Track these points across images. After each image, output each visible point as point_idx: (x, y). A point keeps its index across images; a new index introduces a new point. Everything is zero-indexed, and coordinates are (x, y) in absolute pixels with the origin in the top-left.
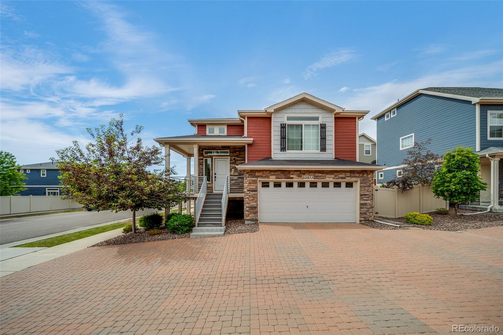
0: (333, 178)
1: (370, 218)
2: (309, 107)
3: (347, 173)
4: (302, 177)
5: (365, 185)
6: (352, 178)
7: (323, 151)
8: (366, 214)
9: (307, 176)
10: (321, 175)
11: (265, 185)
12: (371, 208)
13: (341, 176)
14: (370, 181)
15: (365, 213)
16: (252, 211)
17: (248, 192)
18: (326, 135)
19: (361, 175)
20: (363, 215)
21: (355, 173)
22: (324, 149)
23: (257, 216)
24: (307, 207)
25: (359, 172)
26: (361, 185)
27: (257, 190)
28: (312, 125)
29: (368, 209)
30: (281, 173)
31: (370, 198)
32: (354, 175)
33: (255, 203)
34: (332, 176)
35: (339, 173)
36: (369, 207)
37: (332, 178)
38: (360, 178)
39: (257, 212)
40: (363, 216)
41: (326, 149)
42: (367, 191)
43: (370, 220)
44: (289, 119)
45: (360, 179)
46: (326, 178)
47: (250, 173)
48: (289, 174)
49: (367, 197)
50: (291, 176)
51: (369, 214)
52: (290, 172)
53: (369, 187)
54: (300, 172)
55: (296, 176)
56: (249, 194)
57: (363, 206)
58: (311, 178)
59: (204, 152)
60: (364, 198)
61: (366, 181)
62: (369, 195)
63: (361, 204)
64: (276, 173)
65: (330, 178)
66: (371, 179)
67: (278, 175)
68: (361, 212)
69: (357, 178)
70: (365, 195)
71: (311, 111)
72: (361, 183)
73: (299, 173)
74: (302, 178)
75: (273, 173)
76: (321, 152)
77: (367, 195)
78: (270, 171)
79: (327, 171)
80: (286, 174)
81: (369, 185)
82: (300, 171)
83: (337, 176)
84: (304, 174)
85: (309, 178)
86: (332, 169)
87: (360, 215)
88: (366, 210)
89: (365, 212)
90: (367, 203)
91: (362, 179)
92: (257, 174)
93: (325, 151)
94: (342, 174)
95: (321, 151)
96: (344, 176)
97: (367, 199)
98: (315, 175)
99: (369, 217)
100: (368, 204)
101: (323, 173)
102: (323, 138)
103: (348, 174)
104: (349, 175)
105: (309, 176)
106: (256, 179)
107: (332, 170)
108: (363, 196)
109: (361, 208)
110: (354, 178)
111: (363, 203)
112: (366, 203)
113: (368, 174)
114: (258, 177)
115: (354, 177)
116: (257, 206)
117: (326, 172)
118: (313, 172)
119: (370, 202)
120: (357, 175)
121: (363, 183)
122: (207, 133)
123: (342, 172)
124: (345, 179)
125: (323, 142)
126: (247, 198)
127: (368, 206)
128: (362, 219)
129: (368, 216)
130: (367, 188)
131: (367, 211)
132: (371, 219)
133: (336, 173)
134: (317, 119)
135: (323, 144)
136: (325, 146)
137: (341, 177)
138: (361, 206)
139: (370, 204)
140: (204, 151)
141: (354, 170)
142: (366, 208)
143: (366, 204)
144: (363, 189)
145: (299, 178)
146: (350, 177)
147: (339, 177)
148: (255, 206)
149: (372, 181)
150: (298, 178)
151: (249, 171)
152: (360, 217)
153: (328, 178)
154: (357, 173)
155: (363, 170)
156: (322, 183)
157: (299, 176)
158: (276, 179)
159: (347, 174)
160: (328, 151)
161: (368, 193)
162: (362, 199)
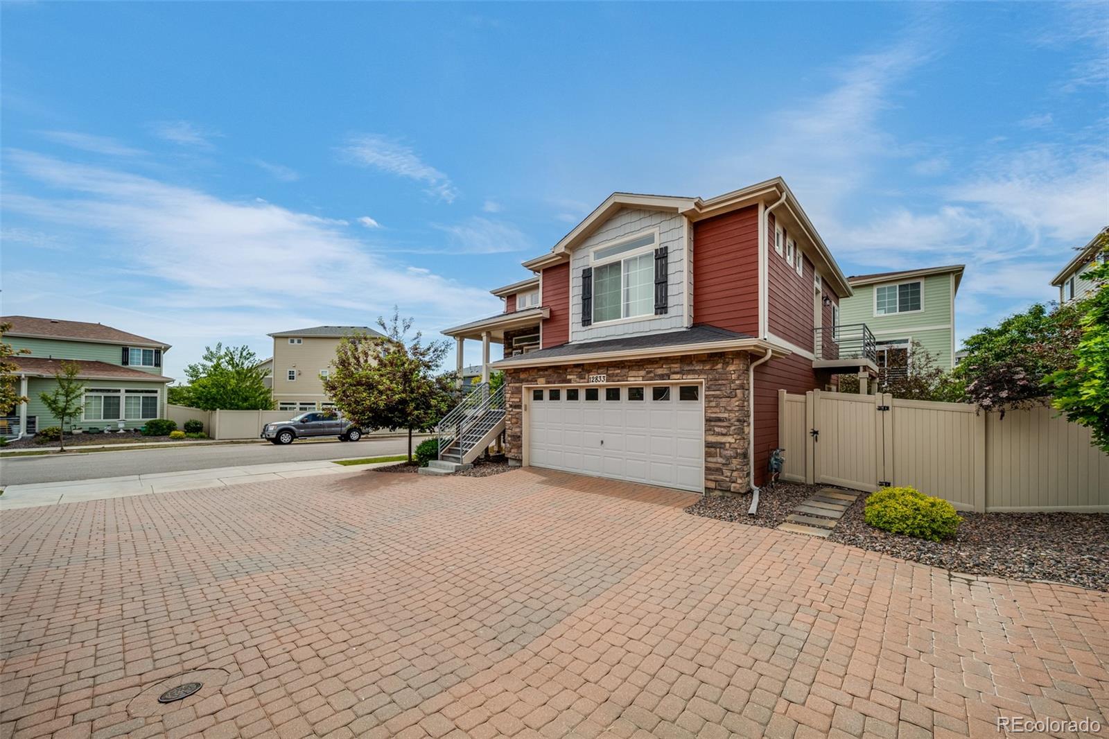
0: (643, 377)
1: (733, 485)
2: (635, 217)
3: (673, 363)
4: (587, 377)
5: (718, 393)
6: (684, 377)
7: (661, 314)
8: (723, 474)
9: (595, 376)
10: (619, 371)
11: (538, 396)
12: (735, 458)
13: (659, 371)
14: (733, 381)
15: (719, 471)
16: (514, 443)
17: (510, 409)
18: (668, 273)
19: (707, 368)
20: (712, 475)
21: (694, 362)
22: (663, 308)
23: (521, 453)
24: (602, 442)
25: (704, 359)
26: (707, 393)
27: (521, 406)
28: (641, 257)
29: (728, 458)
30: (554, 372)
31: (733, 428)
32: (689, 368)
33: (518, 430)
34: (641, 372)
35: (656, 366)
36: (729, 453)
37: (641, 378)
38: (705, 373)
39: (521, 446)
40: (712, 477)
41: (667, 307)
42: (726, 409)
43: (732, 489)
44: (599, 255)
45: (706, 377)
46: (629, 379)
47: (514, 374)
48: (565, 373)
49: (724, 427)
50: (569, 377)
51: (729, 474)
52: (566, 370)
53: (729, 399)
54: (583, 369)
55: (575, 377)
56: (511, 413)
57: (713, 449)
58: (602, 378)
59: (514, 341)
60: (717, 429)
61: (720, 382)
62: (729, 420)
63: (709, 445)
64: (546, 373)
65: (637, 379)
66: (734, 377)
67: (550, 375)
68: (709, 465)
69: (697, 376)
70: (719, 420)
71: (637, 226)
72: (708, 389)
73: (580, 370)
74: (586, 380)
75: (541, 373)
76: (657, 317)
77: (723, 421)
78: (539, 369)
79: (630, 361)
80: (560, 373)
81: (729, 392)
82: (583, 365)
83: (651, 372)
84: (589, 372)
85: (599, 379)
86: (639, 355)
87: (706, 474)
88: (720, 460)
89: (718, 466)
90: (724, 443)
91: (710, 377)
92: (522, 376)
93: (666, 313)
94: (662, 367)
95: (656, 314)
96: (665, 371)
97: (724, 431)
98: (609, 372)
99: (730, 482)
100: (727, 445)
101: (623, 368)
102: (661, 282)
103: (676, 367)
104: (678, 370)
105: (599, 376)
106: (521, 384)
107: (641, 359)
108: (713, 423)
109: (708, 455)
110: (689, 377)
111: (713, 441)
112: (721, 443)
113: (726, 364)
114: (522, 381)
115: (689, 372)
116: (522, 434)
117: (629, 364)
118: (604, 367)
119: (733, 441)
120: (697, 368)
121: (713, 387)
122: (518, 309)
123: (662, 362)
124: (669, 379)
125: (661, 291)
126: (509, 420)
127: (726, 452)
128: (712, 485)
129: (728, 479)
130: (723, 402)
131: (723, 464)
132: (734, 487)
133: (649, 367)
134: (649, 240)
135: (661, 295)
136: (666, 299)
137: (659, 375)
138: (707, 449)
139: (733, 446)
140: (514, 339)
141: (691, 355)
142: (721, 457)
143: (721, 445)
144: (713, 404)
145: (582, 381)
146: (681, 372)
147: (655, 375)
148: (519, 434)
149: (737, 382)
150: (578, 380)
151: (512, 371)
152: (706, 479)
153: (632, 379)
154: (697, 362)
155: (711, 354)
156: (630, 389)
157: (581, 377)
158: (546, 384)
159: (673, 365)
160: (672, 312)
161: (726, 415)
162: (710, 430)
